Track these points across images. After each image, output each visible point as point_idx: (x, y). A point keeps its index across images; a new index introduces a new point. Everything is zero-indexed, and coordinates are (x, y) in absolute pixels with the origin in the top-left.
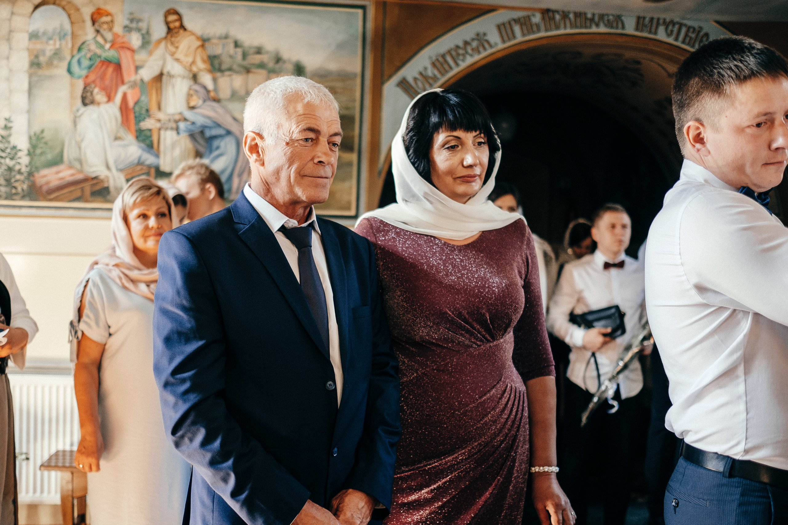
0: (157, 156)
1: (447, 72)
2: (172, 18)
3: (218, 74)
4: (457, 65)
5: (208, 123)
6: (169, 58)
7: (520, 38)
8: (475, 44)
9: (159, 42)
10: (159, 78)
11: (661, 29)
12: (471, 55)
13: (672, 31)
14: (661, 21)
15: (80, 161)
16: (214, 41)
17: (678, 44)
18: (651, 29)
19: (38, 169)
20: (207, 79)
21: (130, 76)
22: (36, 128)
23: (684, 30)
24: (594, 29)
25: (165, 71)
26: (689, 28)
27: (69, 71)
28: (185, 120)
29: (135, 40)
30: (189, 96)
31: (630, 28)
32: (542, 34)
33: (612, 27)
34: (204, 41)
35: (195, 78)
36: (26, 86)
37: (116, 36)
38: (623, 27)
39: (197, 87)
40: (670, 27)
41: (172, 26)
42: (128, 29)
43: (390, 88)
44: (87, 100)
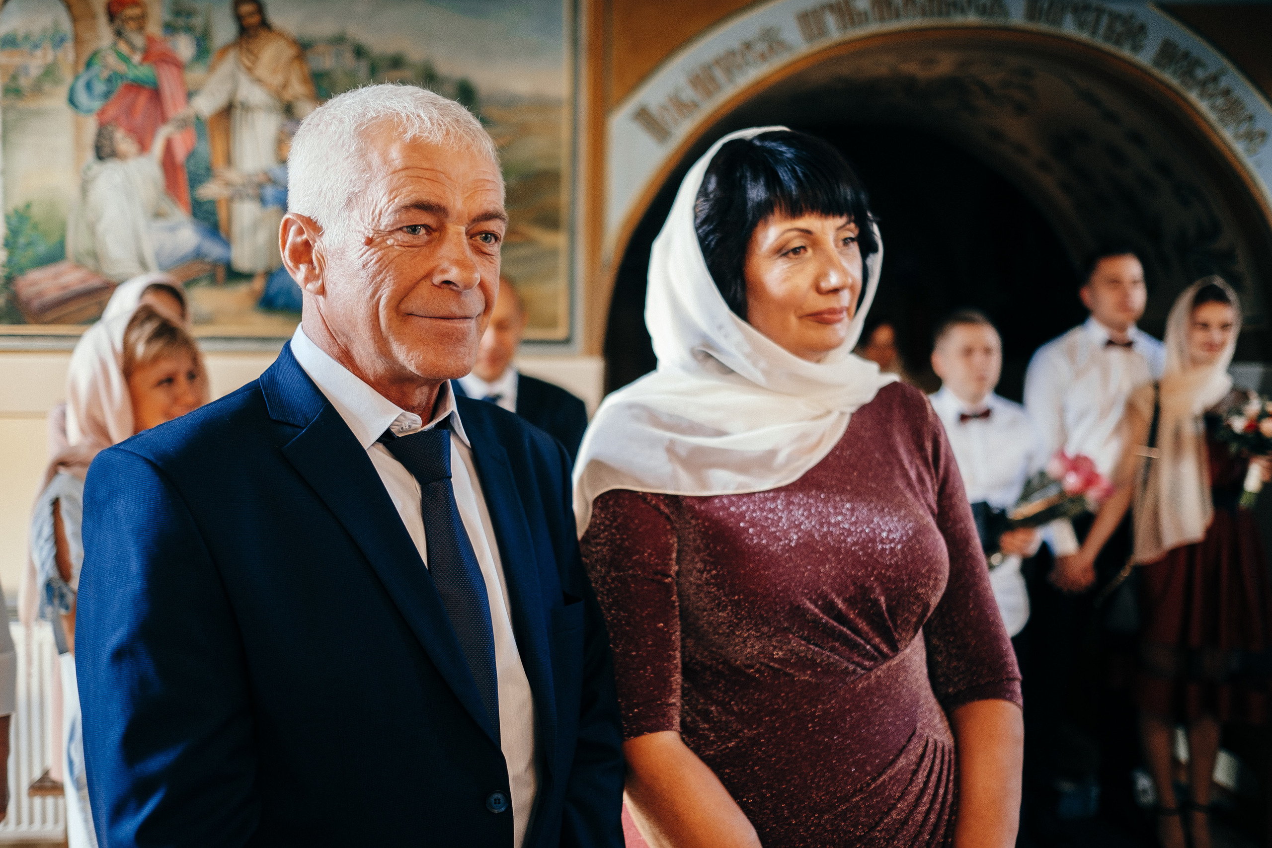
0: (227, 243)
1: (713, 94)
2: (246, 8)
4: (732, 82)
6: (243, 78)
7: (835, 36)
8: (760, 47)
9: (225, 50)
10: (227, 112)
11: (1070, 19)
12: (754, 67)
13: (1086, 21)
15: (95, 255)
16: (320, 47)
17: (1098, 42)
18: (1051, 18)
19: (22, 271)
21: (177, 110)
22: (18, 201)
23: (1105, 20)
24: (959, 19)
25: (236, 102)
26: (1115, 17)
27: (72, 101)
28: (275, 183)
29: (184, 47)
30: (280, 142)
31: (1017, 18)
32: (874, 28)
33: (989, 16)
34: (303, 48)
35: (289, 111)
37: (151, 40)
38: (1006, 16)
39: (292, 127)
40: (1083, 15)
41: (247, 22)
42: (170, 28)
43: (621, 122)
44: (104, 152)
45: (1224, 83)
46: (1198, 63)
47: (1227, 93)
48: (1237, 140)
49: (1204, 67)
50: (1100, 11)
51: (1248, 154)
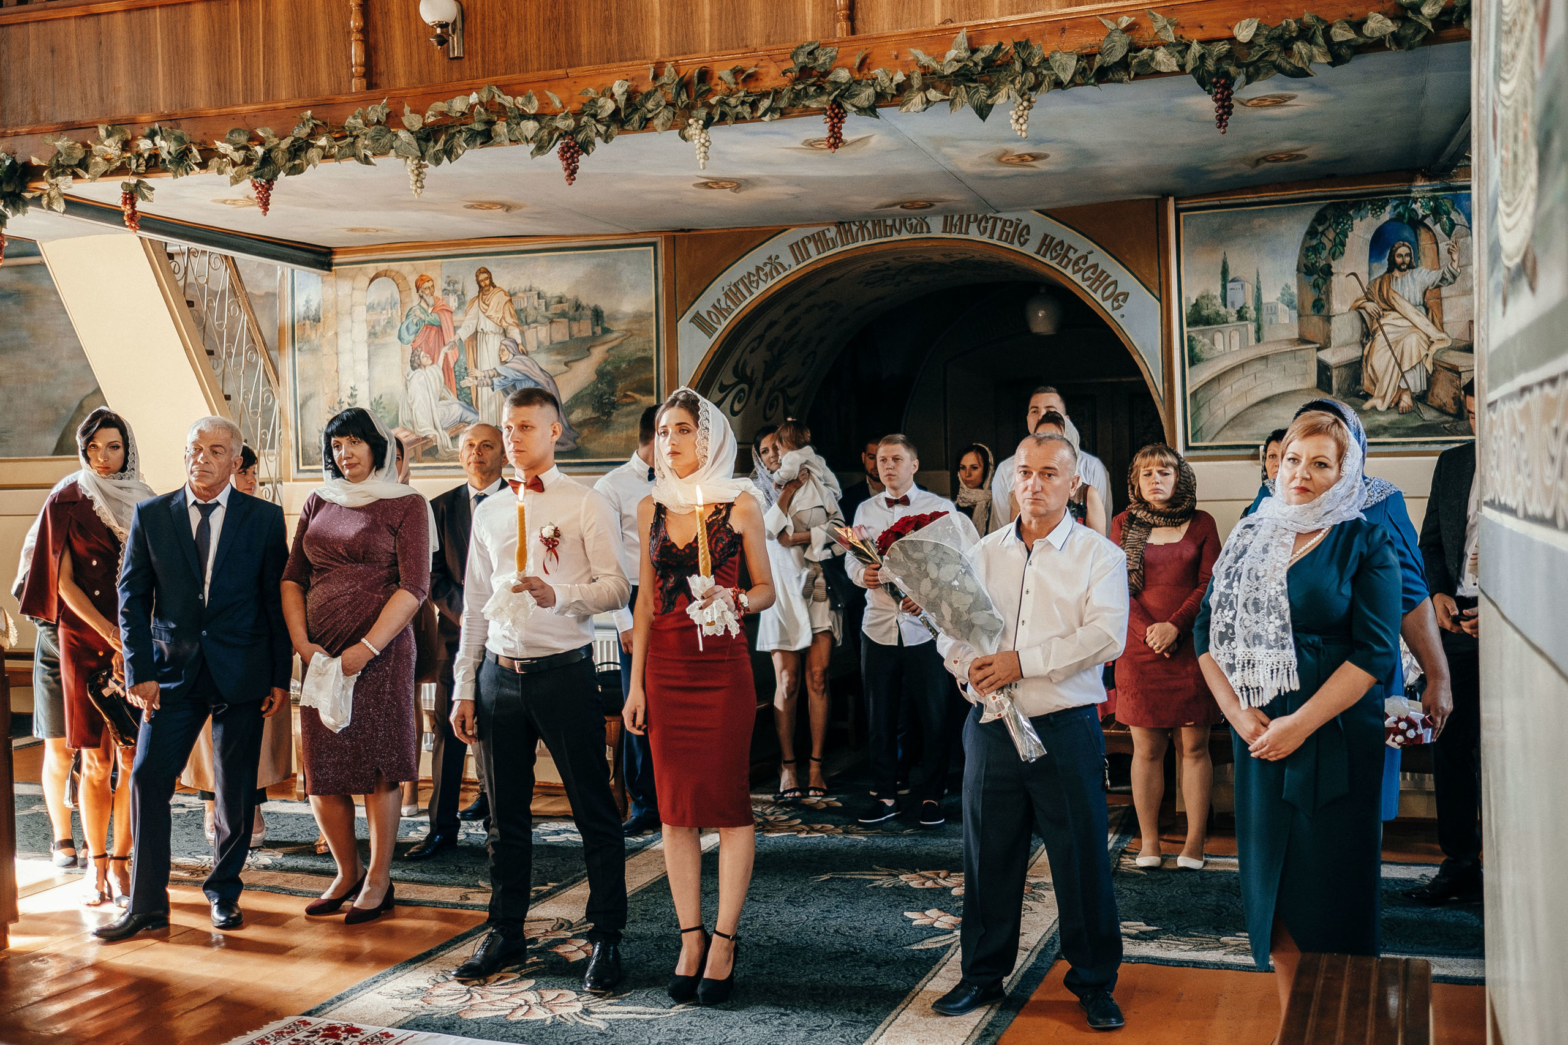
0: (477, 413)
1: (741, 302)
2: (483, 276)
4: (751, 293)
5: (520, 377)
6: (482, 315)
7: (815, 257)
8: (767, 269)
9: (473, 301)
10: (475, 336)
11: (973, 227)
12: (765, 282)
13: (985, 228)
14: (972, 219)
15: (412, 423)
16: (520, 295)
17: (994, 241)
18: (961, 228)
20: (515, 333)
21: (450, 338)
22: (376, 395)
23: (999, 225)
24: (896, 237)
25: (479, 330)
26: (1006, 221)
27: (400, 338)
28: (499, 375)
29: (453, 302)
30: (501, 351)
31: (936, 231)
32: (839, 249)
33: (916, 232)
34: (511, 295)
35: (505, 333)
36: (366, 356)
37: (437, 300)
38: (929, 231)
39: (506, 342)
40: (983, 224)
41: (483, 284)
43: (685, 325)
44: (415, 365)
45: (1091, 260)
46: (1070, 247)
47: (1096, 266)
48: (1104, 299)
49: (1076, 251)
50: (996, 219)
51: (1114, 309)
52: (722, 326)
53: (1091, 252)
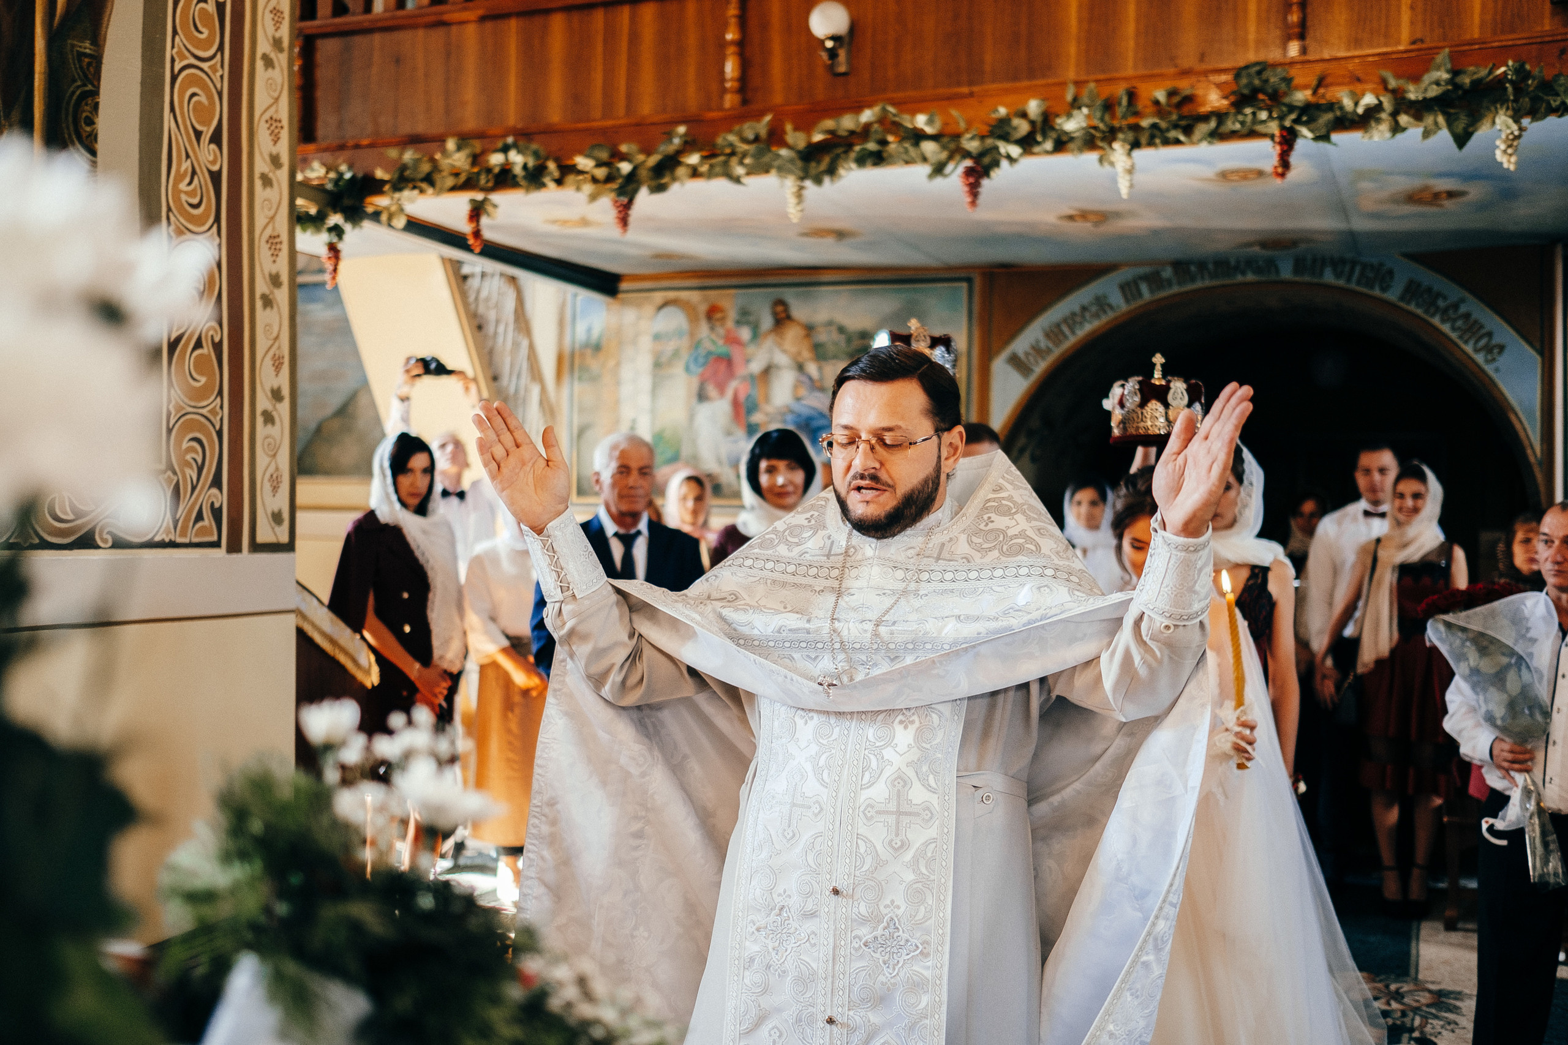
1: (1062, 342)
2: (780, 308)
3: (823, 363)
4: (1074, 333)
6: (776, 351)
7: (1147, 297)
8: (1094, 309)
9: (767, 334)
10: (767, 372)
11: (1328, 271)
12: (1090, 322)
13: (1342, 272)
14: (1327, 261)
16: (820, 329)
17: (1353, 286)
18: (1313, 271)
20: (812, 369)
21: (741, 371)
23: (1358, 270)
24: (1240, 278)
25: (773, 364)
26: (1365, 266)
27: (687, 369)
30: (796, 387)
31: (1286, 272)
32: (1176, 289)
33: (1262, 274)
34: (810, 330)
35: (800, 367)
36: (649, 387)
37: (728, 331)
38: (1277, 271)
39: (803, 377)
40: (1340, 267)
41: (779, 316)
42: (738, 323)
43: (999, 366)
44: (702, 397)
45: (1463, 309)
46: (1439, 295)
47: (1467, 316)
48: (1477, 351)
49: (1445, 298)
50: (1354, 263)
51: (1487, 361)
52: (1040, 368)
53: (1463, 300)
